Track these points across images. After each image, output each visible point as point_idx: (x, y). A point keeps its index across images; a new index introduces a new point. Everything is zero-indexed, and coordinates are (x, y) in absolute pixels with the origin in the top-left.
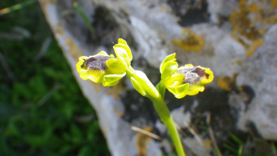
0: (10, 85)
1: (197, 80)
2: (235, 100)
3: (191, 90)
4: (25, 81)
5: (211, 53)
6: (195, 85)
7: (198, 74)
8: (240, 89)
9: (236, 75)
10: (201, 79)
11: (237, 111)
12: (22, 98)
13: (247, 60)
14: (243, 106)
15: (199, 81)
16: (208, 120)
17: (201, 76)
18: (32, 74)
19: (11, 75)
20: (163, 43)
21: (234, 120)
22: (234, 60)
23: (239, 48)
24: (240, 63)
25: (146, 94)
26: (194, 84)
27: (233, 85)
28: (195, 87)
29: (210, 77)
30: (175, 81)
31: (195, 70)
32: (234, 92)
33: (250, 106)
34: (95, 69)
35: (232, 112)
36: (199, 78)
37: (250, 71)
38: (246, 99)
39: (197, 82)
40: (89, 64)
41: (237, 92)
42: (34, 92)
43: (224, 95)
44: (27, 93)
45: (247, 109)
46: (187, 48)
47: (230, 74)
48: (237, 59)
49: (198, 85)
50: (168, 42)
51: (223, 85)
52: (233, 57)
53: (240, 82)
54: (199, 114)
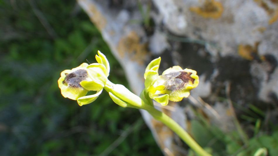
0: (52, 41)
1: (181, 86)
2: (257, 70)
3: (175, 96)
4: (65, 37)
5: (230, 20)
6: (180, 91)
7: (183, 80)
8: (262, 58)
9: (258, 44)
10: (185, 85)
11: (259, 80)
12: (64, 54)
13: (270, 28)
14: (265, 76)
15: (183, 88)
16: (228, 90)
17: (185, 82)
18: (71, 30)
19: (51, 32)
20: (180, 10)
21: (256, 90)
22: (255, 28)
23: (261, 14)
24: (262, 31)
25: (127, 106)
26: (178, 90)
27: (255, 54)
28: (179, 94)
29: (195, 81)
30: (156, 90)
31: (180, 76)
32: (255, 61)
33: (273, 76)
34: (74, 87)
35: (254, 81)
36: (184, 84)
37: (273, 39)
38: (268, 68)
39: (181, 88)
40: (69, 80)
41: (260, 61)
42: (74, 47)
43: (246, 64)
44: (67, 49)
45: (269, 79)
46: (205, 15)
47: (252, 42)
48: (258, 26)
49: (182, 91)
50: (185, 10)
51: (244, 54)
52: (255, 24)
53: (263, 50)
54: (219, 84)
